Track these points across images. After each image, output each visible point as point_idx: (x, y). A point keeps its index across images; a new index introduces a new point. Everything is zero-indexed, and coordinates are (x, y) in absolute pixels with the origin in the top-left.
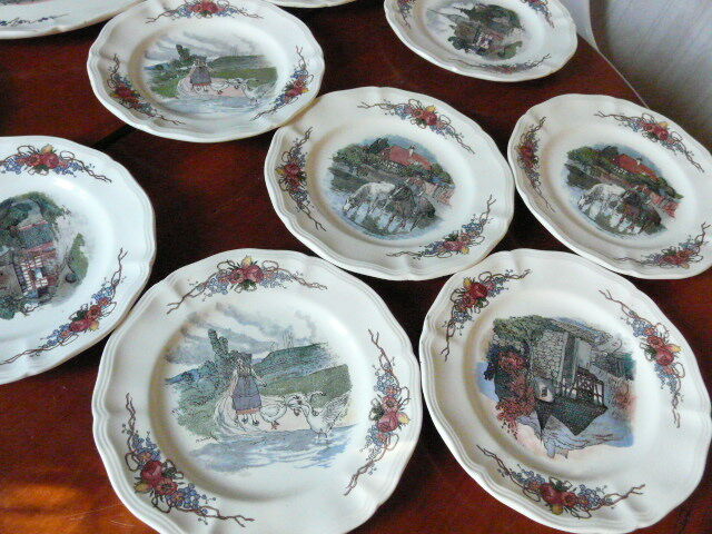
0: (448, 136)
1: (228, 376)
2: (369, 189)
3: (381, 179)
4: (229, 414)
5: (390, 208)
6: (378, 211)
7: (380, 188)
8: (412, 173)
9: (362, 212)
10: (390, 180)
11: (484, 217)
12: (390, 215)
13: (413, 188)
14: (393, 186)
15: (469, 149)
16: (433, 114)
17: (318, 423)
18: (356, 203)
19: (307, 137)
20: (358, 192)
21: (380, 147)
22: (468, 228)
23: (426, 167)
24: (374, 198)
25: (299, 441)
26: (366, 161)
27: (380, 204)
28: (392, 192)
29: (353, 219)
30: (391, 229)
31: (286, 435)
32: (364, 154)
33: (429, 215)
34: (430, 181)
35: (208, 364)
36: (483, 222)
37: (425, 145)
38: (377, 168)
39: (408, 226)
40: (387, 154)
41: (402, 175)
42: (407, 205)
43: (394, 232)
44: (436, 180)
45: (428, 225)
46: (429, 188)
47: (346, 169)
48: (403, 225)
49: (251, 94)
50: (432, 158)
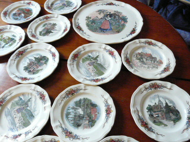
0: (106, 119)
1: (23, 105)
2: (79, 109)
3: (83, 110)
4: (16, 109)
5: (75, 116)
6: (73, 114)
7: (80, 111)
8: (89, 116)
9: (71, 111)
10: (84, 112)
11: (81, 138)
12: (73, 117)
13: (85, 118)
14: (83, 114)
15: (104, 126)
16: (110, 112)
17: (18, 125)
18: (73, 108)
19: (85, 90)
20: (76, 107)
21: (94, 106)
22: (76, 135)
23: (93, 119)
24: (76, 111)
25: (13, 123)
26: (87, 105)
27: (75, 113)
28: (81, 114)
29: (68, 110)
30: (69, 119)
31: (14, 120)
32: (89, 103)
33: (78, 125)
34: (89, 122)
35: (24, 101)
36: (79, 139)
37: (101, 116)
38: (86, 108)
39: (72, 122)
40: (92, 108)
41: (87, 114)
42: (78, 119)
43: (68, 120)
44: (90, 123)
45: (74, 126)
46: (87, 122)
47: (82, 102)
48: (71, 121)
49: (93, 74)
50: (98, 119)
